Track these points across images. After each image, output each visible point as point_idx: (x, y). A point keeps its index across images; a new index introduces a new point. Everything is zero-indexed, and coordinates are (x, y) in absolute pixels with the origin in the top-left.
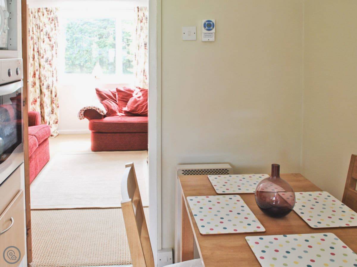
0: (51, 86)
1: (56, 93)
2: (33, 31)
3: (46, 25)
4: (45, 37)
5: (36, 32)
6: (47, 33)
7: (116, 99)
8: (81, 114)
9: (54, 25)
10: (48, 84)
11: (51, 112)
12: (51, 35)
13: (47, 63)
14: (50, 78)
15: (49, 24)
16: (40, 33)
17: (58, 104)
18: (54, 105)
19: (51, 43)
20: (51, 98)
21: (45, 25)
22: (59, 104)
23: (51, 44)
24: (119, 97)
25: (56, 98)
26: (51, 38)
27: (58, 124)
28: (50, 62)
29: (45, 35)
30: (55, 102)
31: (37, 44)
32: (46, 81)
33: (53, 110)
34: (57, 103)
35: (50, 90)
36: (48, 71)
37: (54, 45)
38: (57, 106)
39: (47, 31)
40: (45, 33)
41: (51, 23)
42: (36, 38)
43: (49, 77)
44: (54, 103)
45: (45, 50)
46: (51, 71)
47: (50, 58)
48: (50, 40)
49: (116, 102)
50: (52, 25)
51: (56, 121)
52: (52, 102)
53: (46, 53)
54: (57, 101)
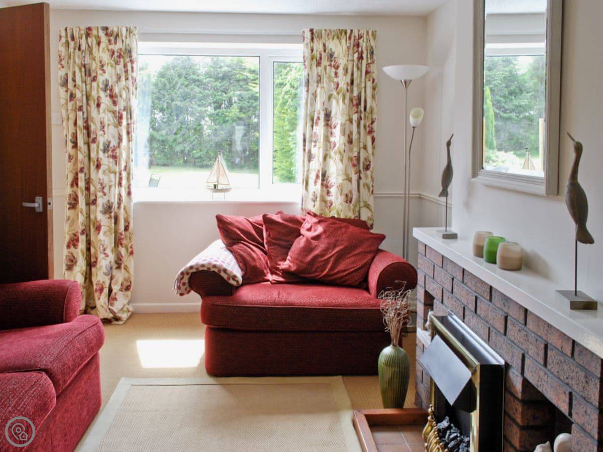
0: (115, 205)
1: (127, 221)
2: (74, 81)
3: (105, 68)
4: (102, 94)
5: (82, 82)
6: (107, 85)
7: (263, 239)
8: (183, 281)
9: (124, 67)
10: (109, 201)
11: (115, 266)
12: (116, 90)
13: (106, 155)
14: (113, 188)
15: (112, 66)
16: (91, 84)
17: (131, 247)
18: (123, 251)
19: (117, 109)
20: (116, 232)
21: (102, 66)
22: (133, 246)
23: (116, 111)
24: (269, 235)
25: (127, 233)
26: (116, 97)
27: (132, 292)
28: (113, 151)
29: (102, 89)
30: (124, 242)
31: (85, 110)
32: (105, 195)
33: (121, 260)
34: (130, 245)
35: (113, 214)
36: (110, 172)
37: (124, 113)
38: (130, 250)
39: (107, 81)
40: (101, 86)
41: (117, 63)
42: (83, 95)
43: (110, 187)
44: (121, 244)
45: (101, 123)
46: (115, 173)
47: (114, 143)
48: (115, 103)
49: (264, 246)
50: (118, 67)
51: (126, 284)
52: (118, 242)
53: (104, 131)
54: (130, 239)
